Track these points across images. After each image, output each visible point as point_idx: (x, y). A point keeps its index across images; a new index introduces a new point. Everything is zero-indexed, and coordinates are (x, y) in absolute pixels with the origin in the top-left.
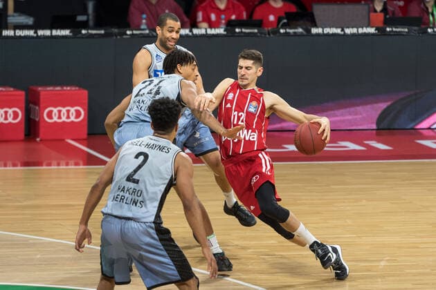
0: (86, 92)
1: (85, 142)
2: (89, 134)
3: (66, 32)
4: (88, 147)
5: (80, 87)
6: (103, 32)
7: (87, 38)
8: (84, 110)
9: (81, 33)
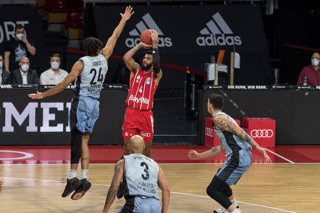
0: (275, 121)
1: (274, 149)
2: (275, 145)
3: (264, 87)
4: (275, 152)
5: (271, 118)
6: (285, 87)
7: (276, 90)
8: (273, 131)
9: (272, 87)
